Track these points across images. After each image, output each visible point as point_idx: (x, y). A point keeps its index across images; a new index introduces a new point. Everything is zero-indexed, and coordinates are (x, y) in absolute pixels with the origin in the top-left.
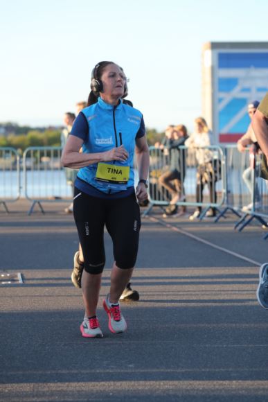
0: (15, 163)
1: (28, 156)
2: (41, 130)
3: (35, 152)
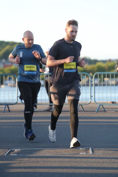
0: (88, 81)
1: (96, 77)
2: (104, 62)
3: (100, 75)
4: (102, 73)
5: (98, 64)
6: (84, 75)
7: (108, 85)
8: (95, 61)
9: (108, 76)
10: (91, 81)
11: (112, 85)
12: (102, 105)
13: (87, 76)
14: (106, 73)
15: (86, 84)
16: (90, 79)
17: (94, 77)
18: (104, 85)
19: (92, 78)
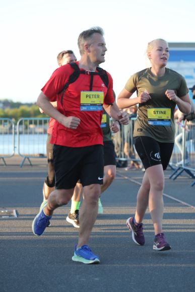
2: (29, 105)
4: (28, 119)
5: (22, 108)
6: (6, 121)
7: (36, 133)
8: (18, 105)
9: (35, 123)
10: (15, 129)
11: (41, 133)
12: (28, 158)
13: (10, 122)
14: (33, 119)
15: (8, 131)
16: (13, 126)
17: (18, 123)
18: (31, 133)
19: (16, 125)
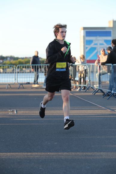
0: (13, 70)
4: (22, 65)
6: (11, 66)
8: (17, 58)
12: (22, 84)
19: (16, 68)
